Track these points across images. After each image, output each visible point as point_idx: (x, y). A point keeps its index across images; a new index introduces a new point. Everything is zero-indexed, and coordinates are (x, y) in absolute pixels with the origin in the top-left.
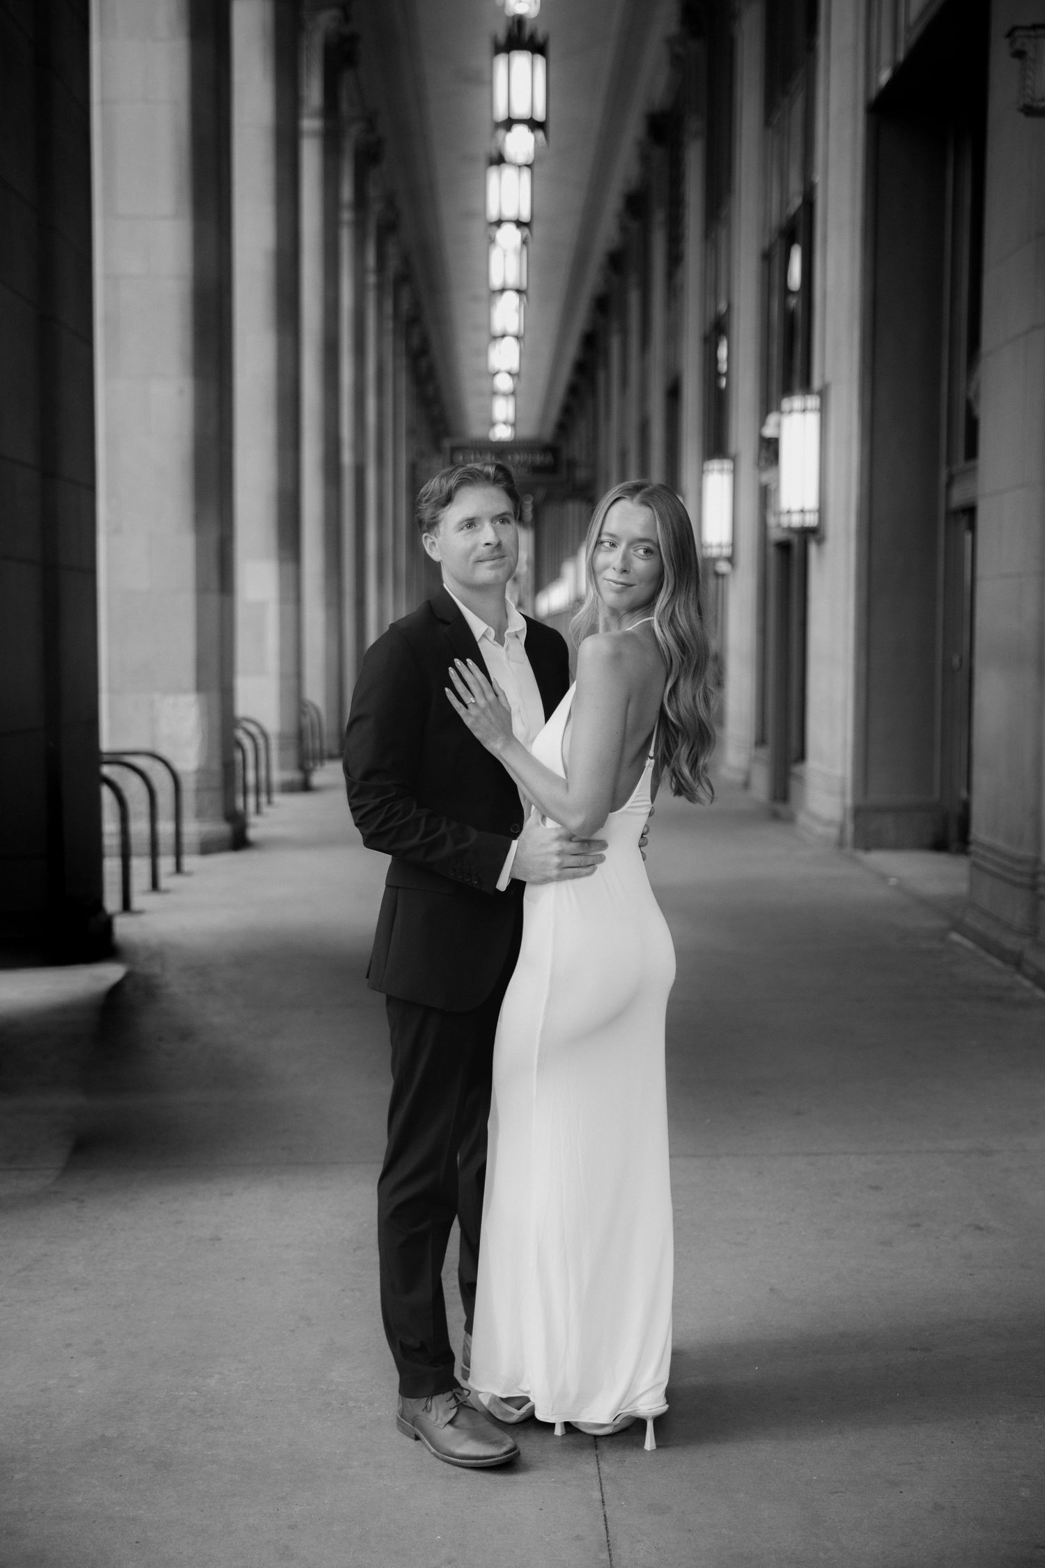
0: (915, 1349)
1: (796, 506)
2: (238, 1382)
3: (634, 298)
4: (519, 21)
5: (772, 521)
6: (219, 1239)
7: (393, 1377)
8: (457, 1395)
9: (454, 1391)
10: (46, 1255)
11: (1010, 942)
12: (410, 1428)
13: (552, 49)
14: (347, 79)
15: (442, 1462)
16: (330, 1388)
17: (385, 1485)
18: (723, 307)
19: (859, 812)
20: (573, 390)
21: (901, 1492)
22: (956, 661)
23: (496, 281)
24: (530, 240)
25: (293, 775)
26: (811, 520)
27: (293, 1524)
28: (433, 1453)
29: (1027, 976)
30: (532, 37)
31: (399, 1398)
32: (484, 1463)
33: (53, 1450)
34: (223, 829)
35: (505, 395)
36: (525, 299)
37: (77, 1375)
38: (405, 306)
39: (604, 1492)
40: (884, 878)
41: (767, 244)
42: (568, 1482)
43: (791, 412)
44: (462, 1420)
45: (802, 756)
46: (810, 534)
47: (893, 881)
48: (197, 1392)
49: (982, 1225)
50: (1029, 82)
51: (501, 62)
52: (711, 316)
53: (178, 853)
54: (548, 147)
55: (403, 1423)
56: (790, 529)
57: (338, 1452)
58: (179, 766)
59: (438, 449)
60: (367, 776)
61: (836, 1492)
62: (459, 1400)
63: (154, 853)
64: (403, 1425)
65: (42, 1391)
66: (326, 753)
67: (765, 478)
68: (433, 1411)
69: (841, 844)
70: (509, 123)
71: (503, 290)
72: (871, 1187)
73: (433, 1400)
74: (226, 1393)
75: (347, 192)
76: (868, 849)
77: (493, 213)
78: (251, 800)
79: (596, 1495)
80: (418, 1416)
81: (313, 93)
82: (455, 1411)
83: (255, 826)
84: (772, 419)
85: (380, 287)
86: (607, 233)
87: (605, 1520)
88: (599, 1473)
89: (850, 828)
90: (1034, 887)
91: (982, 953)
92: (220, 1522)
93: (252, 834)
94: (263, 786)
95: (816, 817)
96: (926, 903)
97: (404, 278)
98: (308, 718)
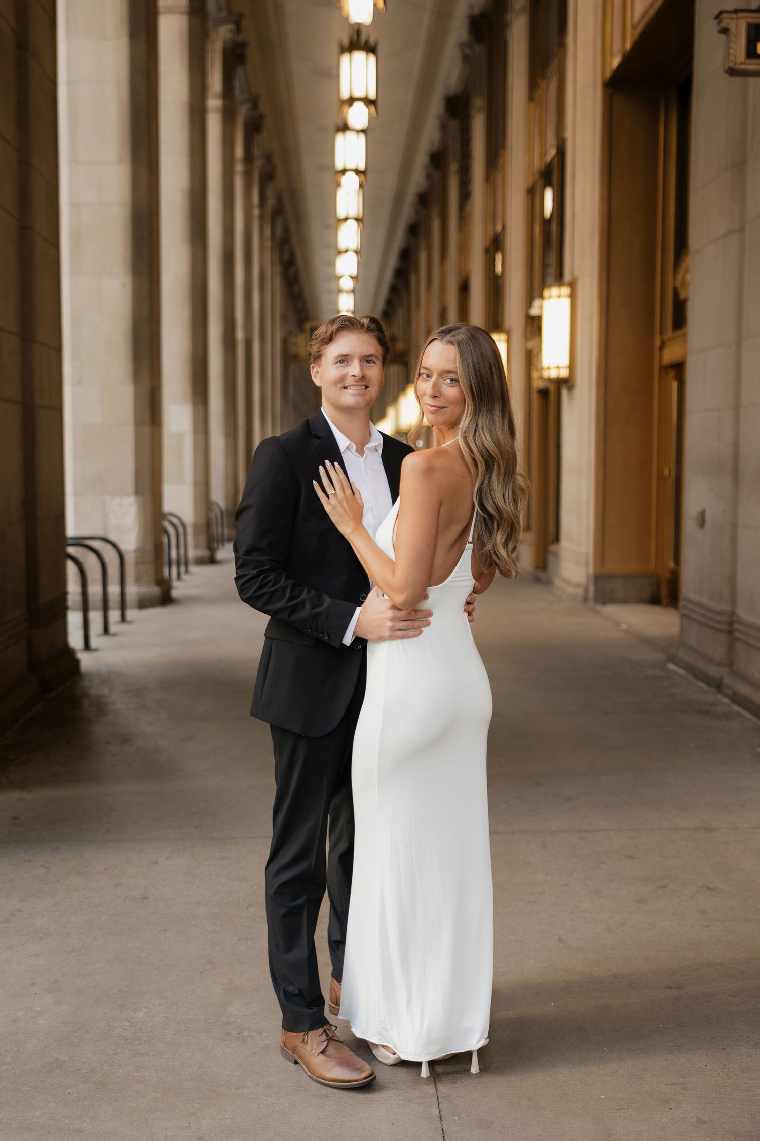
0: (671, 988)
1: (553, 364)
2: (160, 1015)
3: (436, 224)
4: (358, 30)
5: (535, 375)
6: (148, 898)
7: (278, 1015)
8: (327, 1030)
9: (325, 1027)
10: (19, 910)
11: (713, 671)
12: (291, 1055)
13: (380, 50)
14: (239, 72)
15: (316, 1083)
16: (230, 1020)
17: (272, 1102)
18: (499, 228)
19: (598, 578)
20: (394, 289)
21: (670, 1109)
22: (666, 472)
23: (341, 214)
24: (365, 183)
25: (204, 553)
26: (564, 373)
27: (201, 1135)
28: (309, 1076)
29: (725, 695)
30: (367, 42)
31: (282, 1032)
32: (348, 1085)
33: (19, 1071)
34: (155, 591)
35: (347, 292)
36: (361, 225)
37: (39, 1009)
38: (279, 232)
39: (441, 1109)
40: (617, 624)
41: (530, 183)
42: (413, 1101)
43: (550, 297)
44: (331, 1050)
45: (557, 539)
46: (563, 384)
47: (624, 626)
48: (129, 1022)
49: (712, 886)
50: (732, 51)
51: (345, 59)
52: (491, 234)
53: (123, 607)
54: (378, 117)
55: (285, 1051)
56: (549, 380)
57: (236, 1074)
58: (123, 547)
59: (302, 329)
60: (248, 553)
61: (621, 1109)
62: (328, 1035)
63: (106, 607)
64: (285, 1052)
65: (12, 1021)
66: (226, 537)
67: (530, 345)
68: (309, 1043)
69: (585, 600)
70: (351, 101)
71: (346, 219)
72: (626, 857)
73: (309, 1033)
74: (151, 1024)
75: (239, 151)
76: (604, 603)
77: (339, 166)
78: (174, 570)
79: (436, 1111)
80: (297, 1046)
81: (215, 81)
82: (326, 1043)
83: (177, 588)
84: (536, 303)
85: (262, 217)
86: (417, 180)
87: (443, 1133)
88: (437, 1092)
89: (592, 589)
90: (730, 632)
91: (691, 678)
92: (145, 1134)
93: (175, 593)
94: (182, 560)
95: (567, 581)
96: (648, 642)
97: (278, 212)
98: (214, 513)
